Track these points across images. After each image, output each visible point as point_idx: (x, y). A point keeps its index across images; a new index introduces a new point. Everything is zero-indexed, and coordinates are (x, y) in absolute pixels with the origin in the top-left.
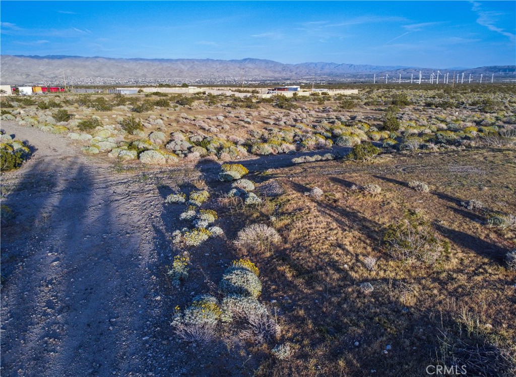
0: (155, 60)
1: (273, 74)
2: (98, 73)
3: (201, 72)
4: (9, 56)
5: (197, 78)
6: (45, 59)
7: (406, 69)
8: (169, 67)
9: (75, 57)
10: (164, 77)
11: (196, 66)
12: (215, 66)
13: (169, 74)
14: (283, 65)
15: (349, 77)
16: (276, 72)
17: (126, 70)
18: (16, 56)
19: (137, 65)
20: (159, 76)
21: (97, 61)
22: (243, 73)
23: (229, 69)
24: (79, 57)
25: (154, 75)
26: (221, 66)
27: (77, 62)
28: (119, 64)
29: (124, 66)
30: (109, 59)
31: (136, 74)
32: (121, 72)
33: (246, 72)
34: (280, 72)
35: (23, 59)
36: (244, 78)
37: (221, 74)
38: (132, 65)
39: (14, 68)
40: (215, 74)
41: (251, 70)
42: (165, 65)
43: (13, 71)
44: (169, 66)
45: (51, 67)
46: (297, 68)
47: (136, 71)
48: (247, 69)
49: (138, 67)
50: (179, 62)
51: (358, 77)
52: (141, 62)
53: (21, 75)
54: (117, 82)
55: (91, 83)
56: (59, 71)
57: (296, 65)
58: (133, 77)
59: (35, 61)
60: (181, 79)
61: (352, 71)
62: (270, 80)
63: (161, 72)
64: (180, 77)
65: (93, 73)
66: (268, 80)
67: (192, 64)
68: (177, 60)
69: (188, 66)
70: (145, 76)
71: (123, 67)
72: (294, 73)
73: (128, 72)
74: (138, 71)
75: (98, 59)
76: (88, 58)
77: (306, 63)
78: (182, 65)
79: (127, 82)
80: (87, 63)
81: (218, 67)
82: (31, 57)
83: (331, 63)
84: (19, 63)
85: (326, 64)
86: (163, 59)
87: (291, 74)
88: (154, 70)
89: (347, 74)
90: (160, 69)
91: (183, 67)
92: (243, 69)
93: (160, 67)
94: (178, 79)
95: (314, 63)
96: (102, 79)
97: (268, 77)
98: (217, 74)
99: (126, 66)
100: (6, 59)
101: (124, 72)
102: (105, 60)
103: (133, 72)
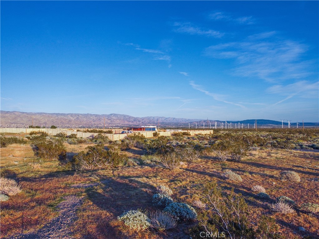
1: (128, 123)
2: (13, 121)
3: (83, 121)
5: (80, 125)
7: (205, 121)
10: (59, 124)
11: (80, 118)
12: (92, 118)
13: (62, 122)
14: (134, 117)
15: (173, 125)
16: (130, 121)
20: (55, 123)
21: (14, 114)
22: (110, 122)
23: (101, 119)
25: (52, 123)
26: (96, 118)
30: (23, 113)
32: (30, 120)
33: (112, 121)
34: (132, 122)
36: (110, 125)
37: (96, 123)
38: (38, 117)
40: (92, 122)
41: (115, 120)
42: (60, 117)
44: (63, 117)
46: (143, 119)
47: (40, 120)
48: (112, 120)
49: (42, 118)
50: (69, 115)
51: (179, 125)
52: (44, 115)
57: (142, 118)
61: (175, 121)
62: (126, 126)
65: (10, 121)
66: (125, 126)
67: (77, 117)
69: (75, 118)
71: (31, 118)
72: (141, 122)
73: (35, 121)
76: (8, 112)
77: (148, 117)
80: (7, 115)
81: (94, 118)
83: (163, 117)
85: (160, 117)
86: (59, 114)
87: (139, 123)
88: (52, 120)
89: (172, 123)
91: (72, 118)
92: (110, 120)
93: (57, 118)
95: (153, 117)
96: (15, 125)
97: (125, 124)
98: (93, 123)
101: (31, 121)
102: (20, 113)
103: (38, 121)
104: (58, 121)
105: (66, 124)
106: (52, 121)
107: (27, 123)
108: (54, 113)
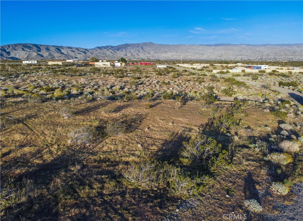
0: (279, 45)
2: (239, 53)
4: (196, 45)
6: (213, 46)
8: (287, 49)
9: (229, 44)
10: (281, 56)
17: (256, 52)
18: (200, 45)
19: (265, 48)
20: (277, 55)
21: (241, 47)
24: (232, 44)
25: (275, 54)
27: (228, 47)
28: (253, 48)
29: (256, 49)
30: (249, 45)
31: (263, 54)
32: (253, 52)
35: (202, 47)
38: (261, 49)
39: (197, 51)
42: (284, 48)
43: (196, 53)
45: (215, 50)
47: (263, 52)
49: (265, 50)
50: (295, 46)
52: (268, 46)
53: (199, 55)
54: (249, 58)
55: (234, 59)
56: (218, 53)
58: (260, 56)
59: (208, 47)
60: (293, 57)
63: (280, 53)
64: (293, 56)
65: (236, 53)
68: (294, 45)
70: (268, 55)
73: (258, 53)
74: (264, 52)
75: (241, 46)
76: (237, 44)
78: (297, 48)
79: (255, 59)
80: (235, 48)
82: (207, 45)
84: (200, 49)
86: (284, 44)
88: (275, 51)
90: (279, 51)
91: (297, 49)
93: (280, 49)
94: (291, 57)
96: (241, 57)
99: (257, 49)
100: (195, 47)
101: (255, 53)
102: (246, 46)
103: (261, 53)
104: (281, 53)
105: (290, 55)
106: (275, 53)
107: (250, 55)
108: (279, 44)
